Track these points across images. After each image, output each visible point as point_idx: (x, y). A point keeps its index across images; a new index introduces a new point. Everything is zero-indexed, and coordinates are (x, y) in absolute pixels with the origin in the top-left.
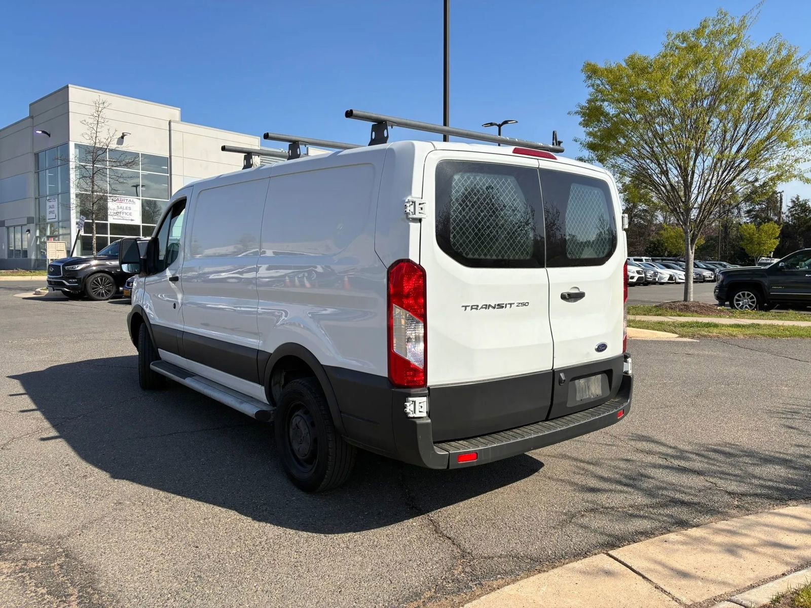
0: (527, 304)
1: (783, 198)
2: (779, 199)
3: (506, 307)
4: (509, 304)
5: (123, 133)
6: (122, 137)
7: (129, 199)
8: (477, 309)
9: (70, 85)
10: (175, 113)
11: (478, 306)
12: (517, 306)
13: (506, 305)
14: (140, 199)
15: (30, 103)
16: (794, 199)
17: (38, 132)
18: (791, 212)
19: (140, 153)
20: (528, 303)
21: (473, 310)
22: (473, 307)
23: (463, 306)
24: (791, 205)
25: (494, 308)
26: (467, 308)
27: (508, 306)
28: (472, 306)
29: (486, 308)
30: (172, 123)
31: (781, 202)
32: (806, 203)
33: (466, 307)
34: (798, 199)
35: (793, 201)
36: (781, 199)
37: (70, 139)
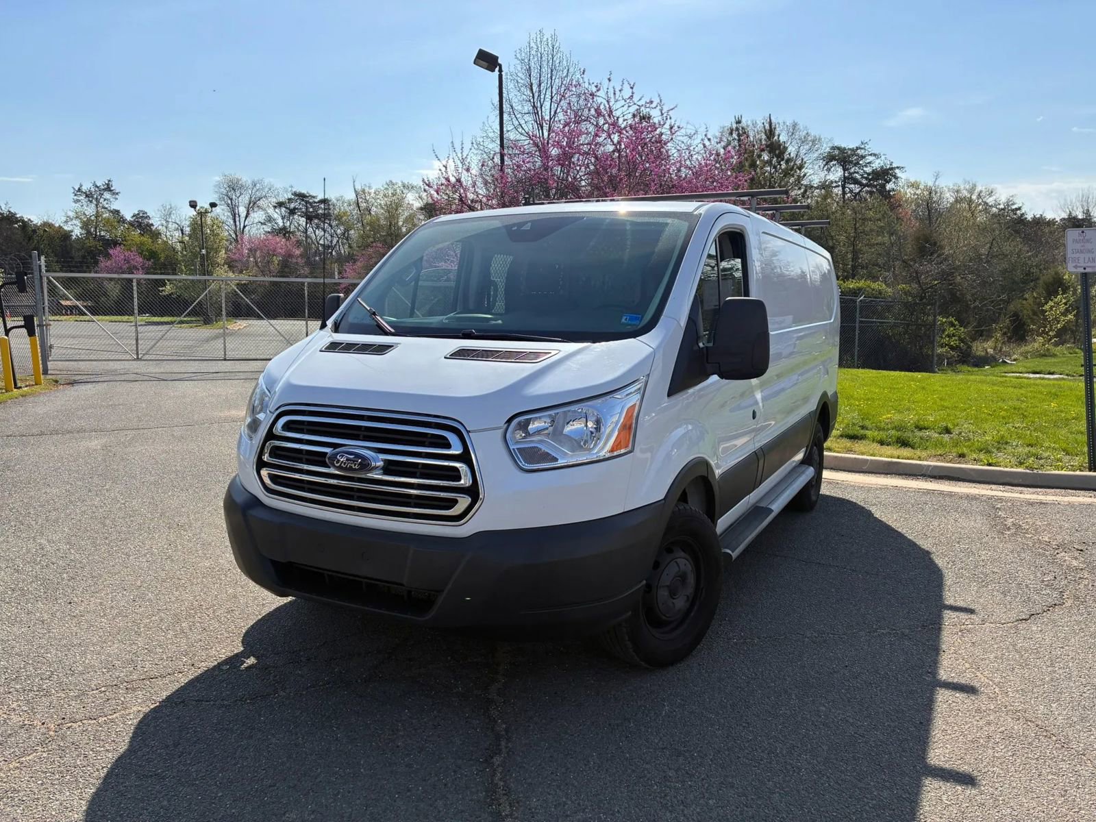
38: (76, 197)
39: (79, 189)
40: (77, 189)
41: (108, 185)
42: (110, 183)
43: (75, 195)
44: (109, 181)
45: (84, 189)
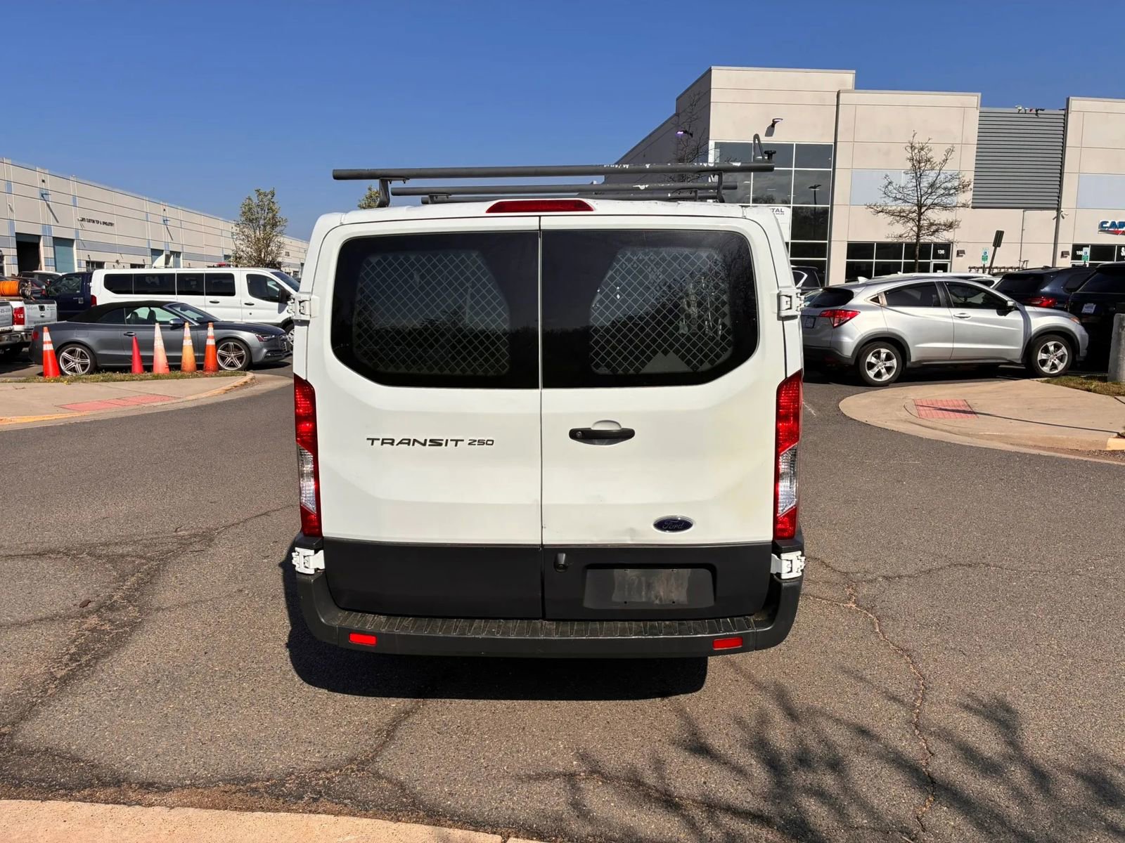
0: (491, 443)
3: (446, 445)
4: (452, 440)
5: (773, 121)
6: (773, 126)
7: (776, 208)
8: (392, 444)
9: (713, 67)
10: (847, 78)
11: (393, 440)
12: (469, 444)
13: (447, 440)
14: (790, 207)
15: (676, 97)
17: (679, 133)
19: (795, 143)
20: (493, 441)
21: (384, 445)
22: (385, 441)
23: (368, 439)
25: (424, 444)
26: (375, 442)
27: (452, 444)
28: (383, 440)
29: (409, 444)
30: (841, 95)
33: (373, 440)
37: (710, 138)
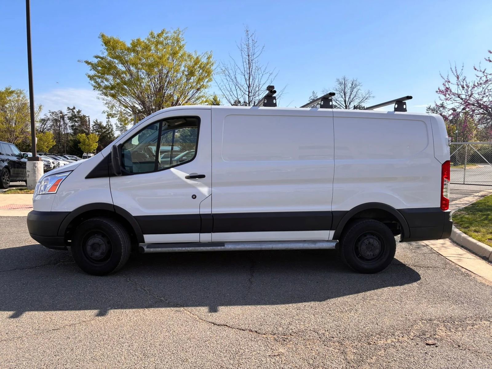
1: (90, 120)
2: (88, 120)
16: (95, 121)
18: (94, 128)
24: (93, 124)
31: (89, 122)
32: (101, 124)
34: (97, 121)
35: (94, 122)
36: (89, 121)
38: (427, 111)
39: (429, 108)
40: (428, 108)
41: (442, 104)
42: (443, 104)
43: (427, 110)
44: (443, 103)
45: (432, 107)
